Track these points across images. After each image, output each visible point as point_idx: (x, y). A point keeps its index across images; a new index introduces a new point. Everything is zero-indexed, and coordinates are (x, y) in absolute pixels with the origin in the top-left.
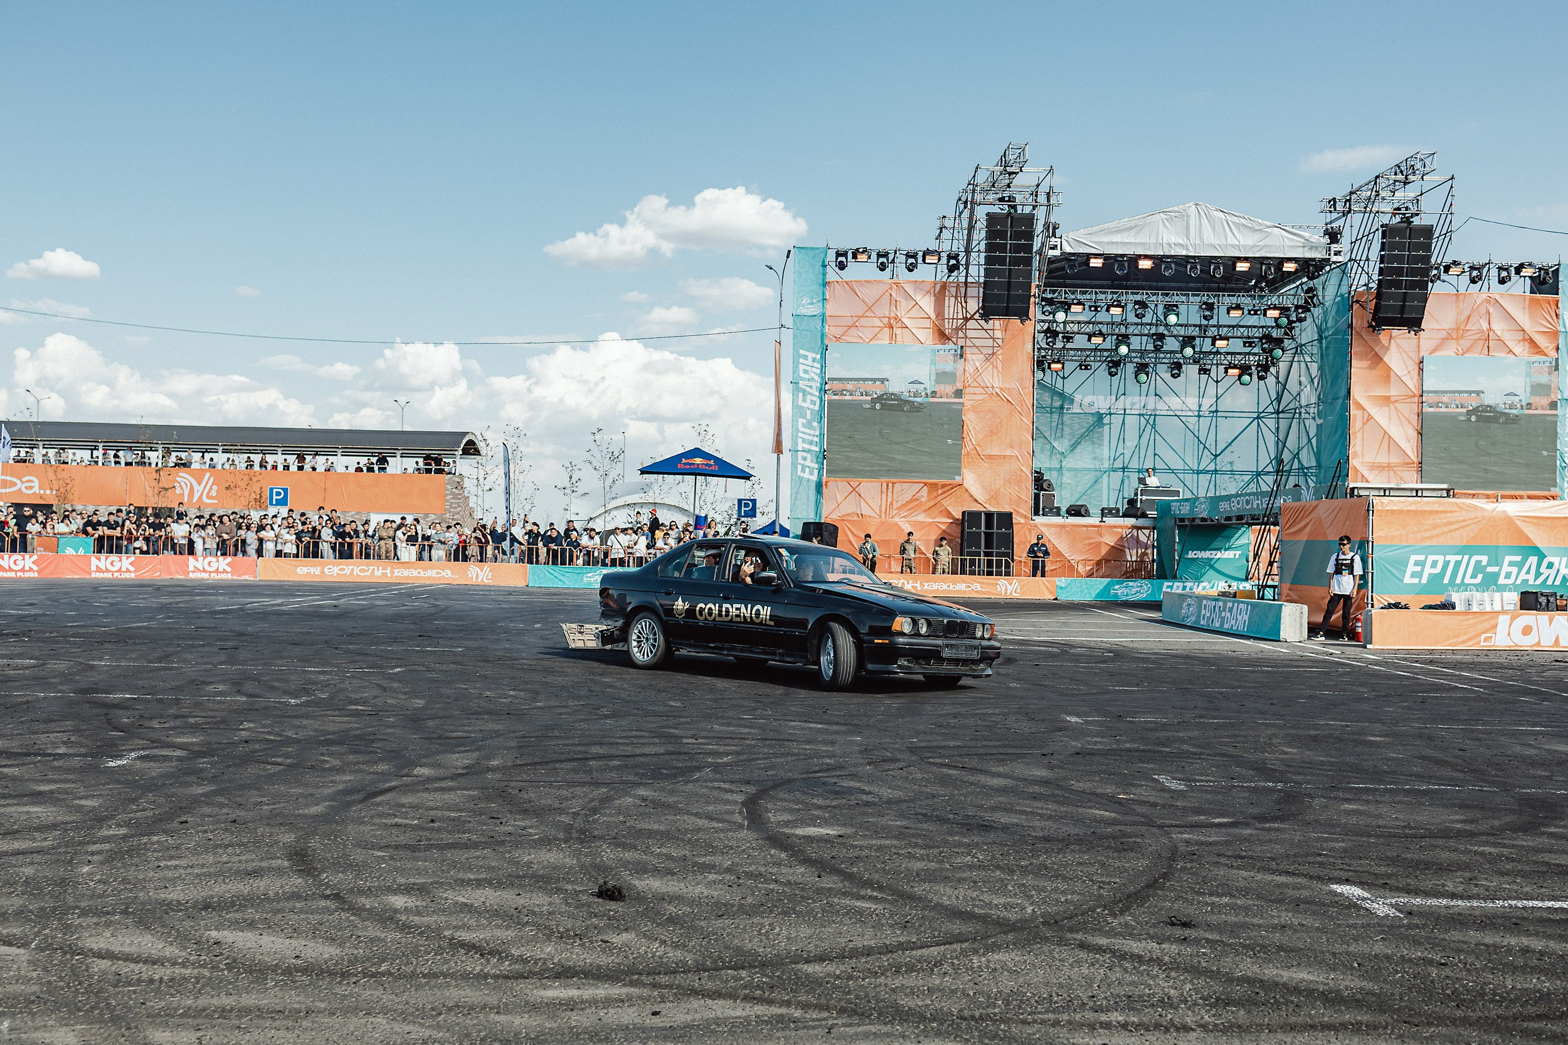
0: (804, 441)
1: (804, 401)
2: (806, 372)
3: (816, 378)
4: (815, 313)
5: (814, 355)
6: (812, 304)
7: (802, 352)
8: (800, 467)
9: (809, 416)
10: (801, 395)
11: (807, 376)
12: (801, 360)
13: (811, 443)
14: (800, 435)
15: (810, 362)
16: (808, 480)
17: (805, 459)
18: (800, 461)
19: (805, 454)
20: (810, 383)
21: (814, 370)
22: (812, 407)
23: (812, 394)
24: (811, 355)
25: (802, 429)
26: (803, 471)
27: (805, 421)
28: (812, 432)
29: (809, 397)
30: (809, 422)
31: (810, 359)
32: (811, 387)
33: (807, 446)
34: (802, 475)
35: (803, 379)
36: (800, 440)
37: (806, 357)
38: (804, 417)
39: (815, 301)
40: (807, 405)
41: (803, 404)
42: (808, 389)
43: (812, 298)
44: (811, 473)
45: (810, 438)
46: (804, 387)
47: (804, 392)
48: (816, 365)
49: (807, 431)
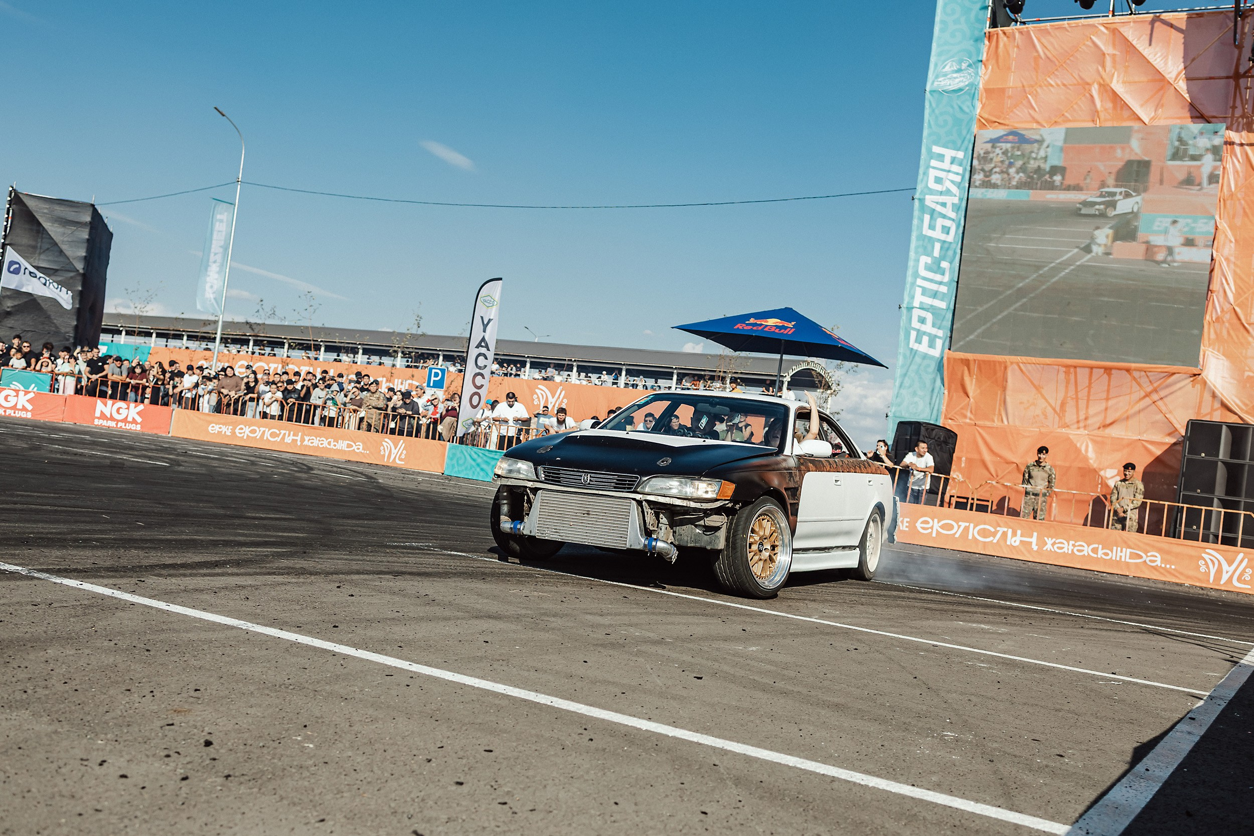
0: (925, 292)
1: (932, 227)
2: (938, 180)
3: (954, 189)
4: (961, 85)
5: (953, 153)
6: (959, 71)
7: (936, 149)
8: (913, 334)
9: (936, 253)
10: (927, 217)
11: (938, 187)
12: (933, 163)
13: (935, 295)
14: (919, 282)
15: (946, 165)
16: (925, 356)
17: (922, 321)
18: (915, 324)
19: (923, 314)
20: (942, 199)
21: (951, 176)
22: (943, 237)
23: (944, 216)
24: (949, 153)
25: (923, 272)
26: (918, 341)
27: (929, 260)
28: (938, 277)
29: (940, 222)
30: (937, 261)
31: (948, 159)
32: (944, 205)
33: (929, 301)
34: (916, 346)
35: (932, 192)
36: (919, 291)
37: (941, 157)
38: (929, 254)
39: (964, 66)
40: (937, 234)
41: (930, 233)
42: (939, 208)
43: (960, 62)
44: (932, 345)
45: (934, 287)
46: (933, 206)
47: (932, 212)
48: (956, 168)
49: (930, 275)
